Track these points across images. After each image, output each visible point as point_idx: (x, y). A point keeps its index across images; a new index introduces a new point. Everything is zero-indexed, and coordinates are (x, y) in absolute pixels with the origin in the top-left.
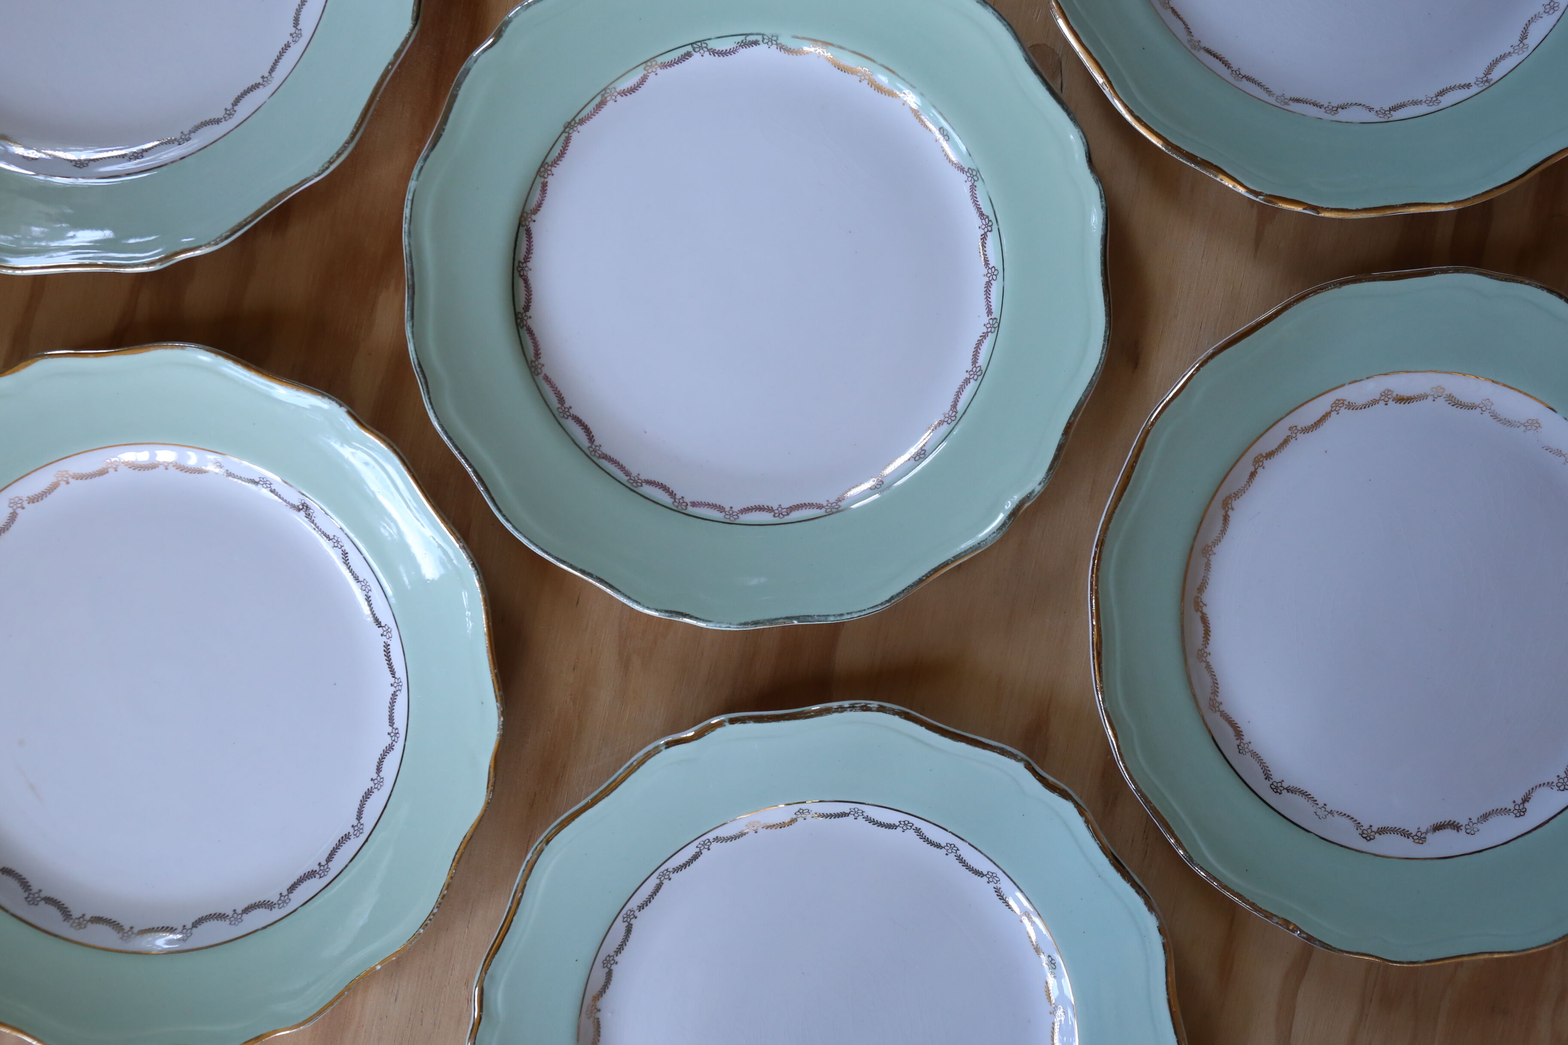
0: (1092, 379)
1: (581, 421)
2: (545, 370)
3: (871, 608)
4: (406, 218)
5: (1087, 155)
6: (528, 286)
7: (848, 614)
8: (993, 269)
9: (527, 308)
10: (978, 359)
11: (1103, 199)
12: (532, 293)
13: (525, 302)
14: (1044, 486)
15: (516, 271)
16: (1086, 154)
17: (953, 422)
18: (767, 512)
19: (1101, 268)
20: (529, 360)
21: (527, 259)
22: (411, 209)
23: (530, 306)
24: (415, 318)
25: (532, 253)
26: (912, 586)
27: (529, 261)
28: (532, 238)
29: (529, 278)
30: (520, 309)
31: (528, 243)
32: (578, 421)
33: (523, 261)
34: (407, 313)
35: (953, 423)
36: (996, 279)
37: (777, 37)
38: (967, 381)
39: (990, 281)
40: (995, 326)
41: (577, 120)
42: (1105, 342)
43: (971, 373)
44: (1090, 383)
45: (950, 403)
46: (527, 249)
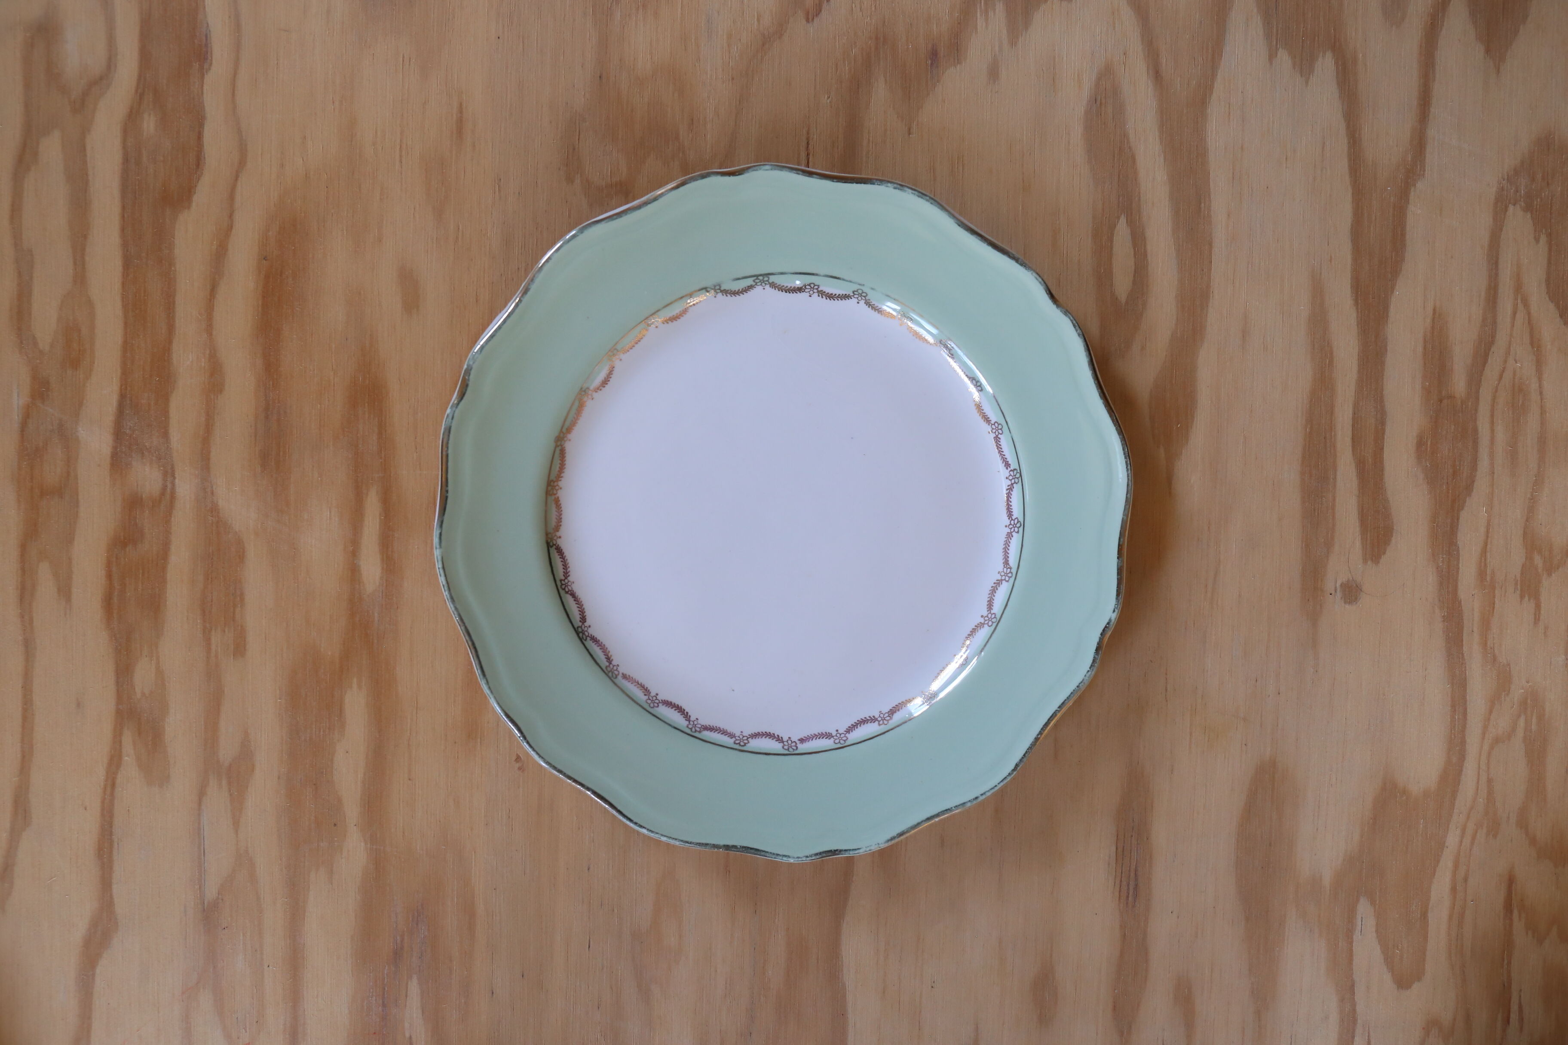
0: (1127, 497)
1: (671, 703)
2: (622, 670)
3: (1000, 782)
4: (443, 585)
5: (1048, 292)
6: (577, 598)
7: (982, 795)
8: (996, 424)
9: (583, 619)
10: (1012, 512)
11: (1077, 328)
12: (583, 603)
13: (580, 614)
14: (1118, 612)
15: (561, 590)
16: (1046, 292)
17: (1010, 579)
18: (871, 722)
19: (1098, 392)
20: (604, 668)
21: (566, 574)
22: (445, 576)
23: (586, 616)
24: (486, 673)
25: (569, 567)
26: (1031, 747)
27: (569, 576)
28: (563, 553)
29: (574, 591)
30: (577, 623)
31: (562, 560)
32: (668, 704)
33: (563, 578)
34: (478, 672)
35: (1012, 580)
36: (1002, 432)
37: (720, 285)
38: (1009, 536)
39: (997, 436)
40: (1016, 476)
41: (564, 430)
42: (1127, 459)
43: (1011, 526)
44: (1126, 501)
45: (1001, 561)
46: (563, 565)
